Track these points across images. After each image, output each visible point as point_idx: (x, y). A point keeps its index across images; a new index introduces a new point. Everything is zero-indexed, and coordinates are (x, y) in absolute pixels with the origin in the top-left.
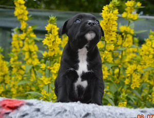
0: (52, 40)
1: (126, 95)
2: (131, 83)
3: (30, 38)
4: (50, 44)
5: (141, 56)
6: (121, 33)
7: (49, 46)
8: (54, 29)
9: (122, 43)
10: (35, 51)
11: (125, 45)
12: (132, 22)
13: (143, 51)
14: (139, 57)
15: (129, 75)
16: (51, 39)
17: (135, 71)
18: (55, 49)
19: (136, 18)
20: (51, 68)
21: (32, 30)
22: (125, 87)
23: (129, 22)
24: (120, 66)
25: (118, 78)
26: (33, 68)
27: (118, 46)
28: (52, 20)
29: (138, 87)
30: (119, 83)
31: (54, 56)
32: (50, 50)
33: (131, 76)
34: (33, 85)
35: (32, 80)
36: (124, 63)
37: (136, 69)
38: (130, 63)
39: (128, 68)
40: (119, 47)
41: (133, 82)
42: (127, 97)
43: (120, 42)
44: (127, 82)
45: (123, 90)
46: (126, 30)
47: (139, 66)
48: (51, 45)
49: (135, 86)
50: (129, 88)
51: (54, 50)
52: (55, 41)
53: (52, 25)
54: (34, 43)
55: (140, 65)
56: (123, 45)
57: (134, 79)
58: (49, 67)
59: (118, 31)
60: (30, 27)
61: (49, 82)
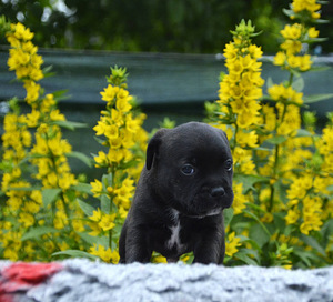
0: (119, 125)
1: (290, 250)
2: (299, 221)
3: (51, 123)
4: (113, 133)
5: (323, 156)
6: (272, 104)
7: (111, 137)
8: (122, 97)
9: (277, 126)
10: (64, 154)
11: (283, 131)
12: (297, 75)
13: (325, 144)
14: (317, 159)
15: (295, 202)
16: (114, 123)
17: (310, 191)
18: (124, 145)
19: (306, 67)
20: (116, 191)
21: (53, 102)
22: (288, 231)
23: (292, 75)
24: (272, 182)
25: (269, 210)
26: (61, 195)
27: (267, 134)
28: (117, 76)
29: (317, 229)
30: (273, 222)
31: (122, 162)
32: (112, 147)
33: (301, 203)
34: (62, 237)
35: (60, 226)
36: (282, 175)
37: (313, 188)
38: (297, 173)
39: (293, 186)
40: (270, 136)
41: (305, 219)
42: (291, 254)
43: (270, 125)
44: (290, 218)
45: (283, 237)
46: (285, 96)
47: (318, 180)
48: (116, 136)
49: (310, 228)
50: (296, 232)
51: (122, 147)
52: (124, 126)
53: (117, 88)
54: (59, 135)
55: (321, 176)
56: (279, 131)
57: (307, 211)
58: (110, 189)
59: (266, 97)
60: (50, 96)
61: (112, 225)
